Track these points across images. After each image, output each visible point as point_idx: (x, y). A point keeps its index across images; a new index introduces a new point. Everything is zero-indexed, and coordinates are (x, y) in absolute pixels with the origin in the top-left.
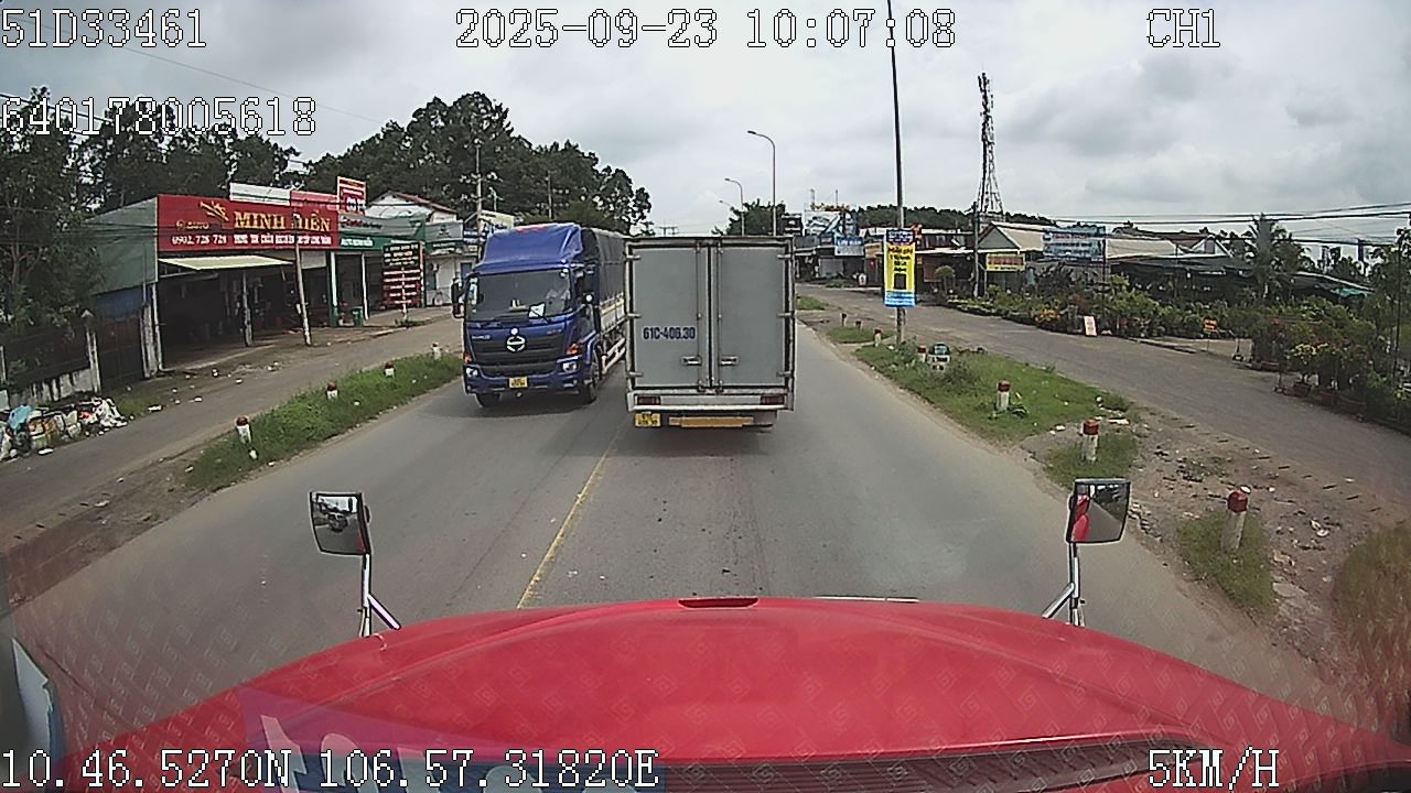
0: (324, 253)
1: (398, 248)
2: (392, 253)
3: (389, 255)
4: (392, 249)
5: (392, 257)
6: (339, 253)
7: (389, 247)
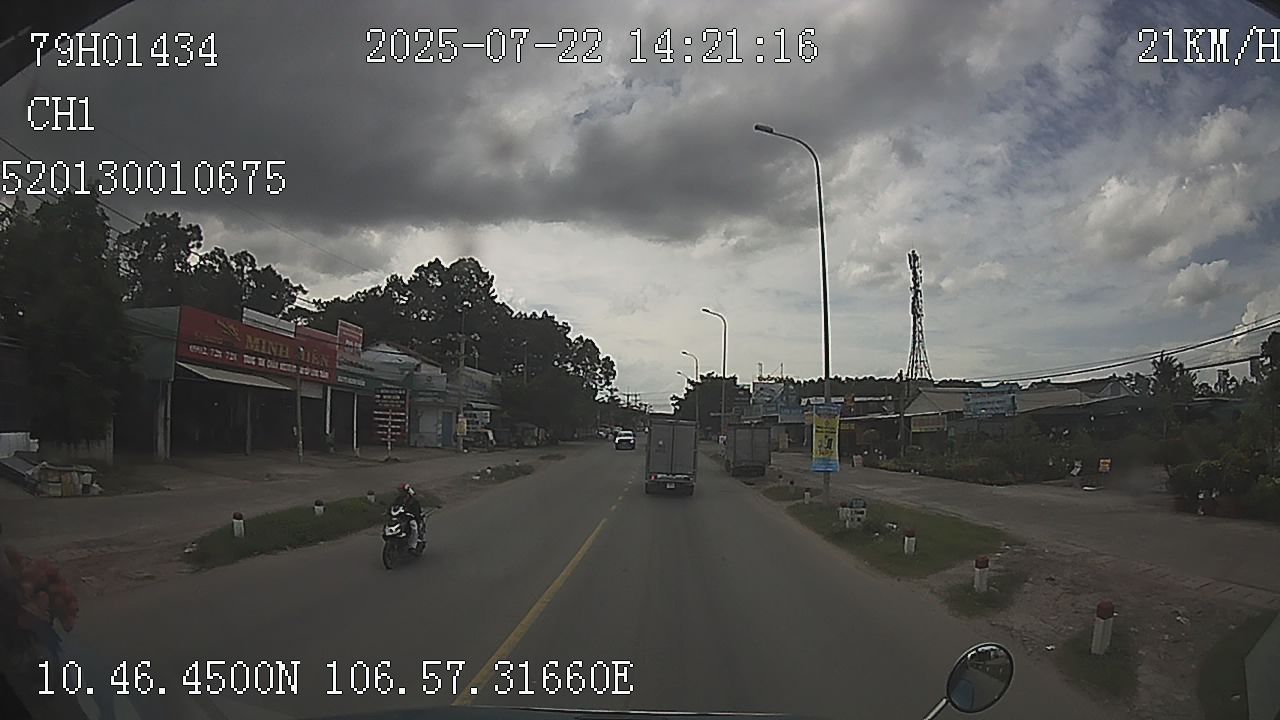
0: (322, 386)
1: (387, 391)
2: (382, 395)
3: (379, 396)
4: (382, 391)
5: (381, 398)
6: (334, 388)
7: (380, 389)
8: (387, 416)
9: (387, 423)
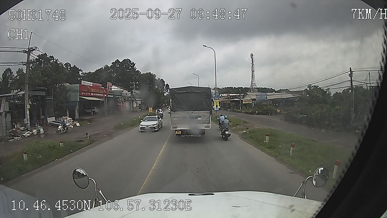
1: (121, 98)
5: (119, 100)
6: (107, 98)
8: (120, 104)
9: (121, 105)
